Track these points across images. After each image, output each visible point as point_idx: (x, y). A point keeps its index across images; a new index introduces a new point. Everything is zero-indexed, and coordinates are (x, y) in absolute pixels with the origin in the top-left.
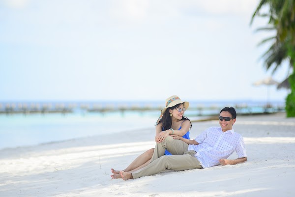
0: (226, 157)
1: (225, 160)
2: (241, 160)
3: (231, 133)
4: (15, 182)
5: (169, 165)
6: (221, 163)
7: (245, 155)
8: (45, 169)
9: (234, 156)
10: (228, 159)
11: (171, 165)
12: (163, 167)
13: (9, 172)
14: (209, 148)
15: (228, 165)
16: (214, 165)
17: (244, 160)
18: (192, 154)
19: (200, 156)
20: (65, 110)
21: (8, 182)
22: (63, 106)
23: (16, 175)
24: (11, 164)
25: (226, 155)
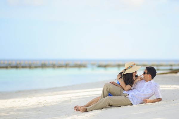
0: (148, 98)
1: (147, 100)
2: (157, 100)
3: (151, 83)
4: (16, 113)
5: (110, 102)
6: (145, 102)
7: (161, 97)
8: (38, 105)
9: (154, 98)
10: (149, 99)
11: (112, 103)
12: (107, 104)
13: (15, 107)
14: (137, 92)
15: (149, 103)
16: (140, 103)
17: (159, 100)
18: (126, 96)
19: (131, 97)
20: (80, 66)
21: (12, 113)
22: (79, 63)
23: (19, 108)
24: (20, 101)
25: (148, 96)
